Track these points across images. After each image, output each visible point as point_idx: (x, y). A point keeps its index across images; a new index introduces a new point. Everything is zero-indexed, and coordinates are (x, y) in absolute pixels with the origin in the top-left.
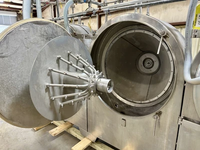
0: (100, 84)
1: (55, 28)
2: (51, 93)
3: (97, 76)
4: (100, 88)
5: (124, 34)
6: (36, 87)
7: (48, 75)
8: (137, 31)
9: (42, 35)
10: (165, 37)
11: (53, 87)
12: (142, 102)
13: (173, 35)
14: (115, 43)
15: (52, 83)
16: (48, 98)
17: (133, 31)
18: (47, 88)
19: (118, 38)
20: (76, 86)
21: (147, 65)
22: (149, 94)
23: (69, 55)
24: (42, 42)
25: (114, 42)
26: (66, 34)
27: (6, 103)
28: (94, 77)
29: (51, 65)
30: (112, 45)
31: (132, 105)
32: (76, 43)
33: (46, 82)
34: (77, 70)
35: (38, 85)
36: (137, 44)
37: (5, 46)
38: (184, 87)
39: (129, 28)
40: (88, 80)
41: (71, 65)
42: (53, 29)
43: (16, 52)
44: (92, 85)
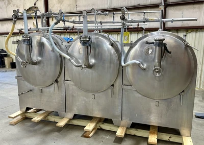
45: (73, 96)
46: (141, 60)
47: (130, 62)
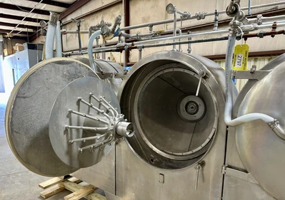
0: (120, 128)
1: (78, 67)
2: (69, 135)
3: (117, 119)
4: (119, 132)
5: (161, 73)
6: (55, 128)
7: (68, 117)
8: (175, 70)
9: (64, 76)
10: (205, 78)
11: (71, 129)
12: (184, 154)
13: (213, 76)
14: (151, 83)
15: (71, 125)
16: (65, 141)
17: (171, 70)
18: (66, 130)
19: (154, 78)
20: (94, 128)
21: (190, 110)
22: (192, 143)
23: (91, 96)
24: (64, 82)
25: (149, 82)
26: (91, 74)
27: (25, 145)
28: (115, 120)
29: (71, 107)
30: (147, 85)
31: (172, 157)
32: (100, 84)
33: (66, 123)
34: (99, 113)
35: (57, 126)
36: (177, 84)
37: (27, 86)
38: (227, 131)
39: (167, 66)
40: (108, 123)
41: (91, 106)
42: (76, 68)
43: (37, 92)
44: (111, 128)
45: (127, 169)
46: (277, 114)
47: (246, 115)
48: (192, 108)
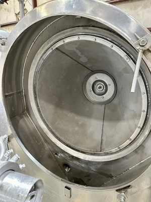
8: (82, 38)
17: (75, 38)
21: (98, 90)
48: (100, 87)
